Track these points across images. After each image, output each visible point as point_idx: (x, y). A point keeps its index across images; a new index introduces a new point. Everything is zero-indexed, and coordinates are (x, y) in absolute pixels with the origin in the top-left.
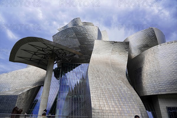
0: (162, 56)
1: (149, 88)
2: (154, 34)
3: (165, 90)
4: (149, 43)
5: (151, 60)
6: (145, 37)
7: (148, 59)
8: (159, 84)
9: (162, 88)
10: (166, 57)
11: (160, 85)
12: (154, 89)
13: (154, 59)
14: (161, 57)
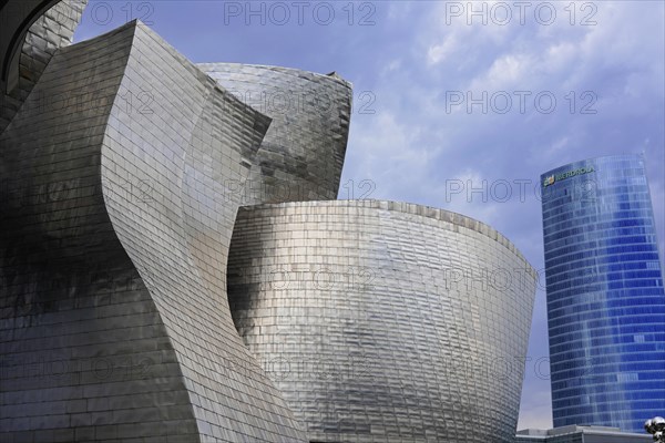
0: (386, 264)
1: (304, 405)
2: (344, 122)
3: (365, 425)
4: (313, 158)
5: (335, 260)
6: (306, 118)
7: (324, 252)
8: (352, 392)
9: (355, 417)
10: (398, 274)
11: (351, 398)
12: (324, 416)
13: (352, 261)
14: (382, 264)
